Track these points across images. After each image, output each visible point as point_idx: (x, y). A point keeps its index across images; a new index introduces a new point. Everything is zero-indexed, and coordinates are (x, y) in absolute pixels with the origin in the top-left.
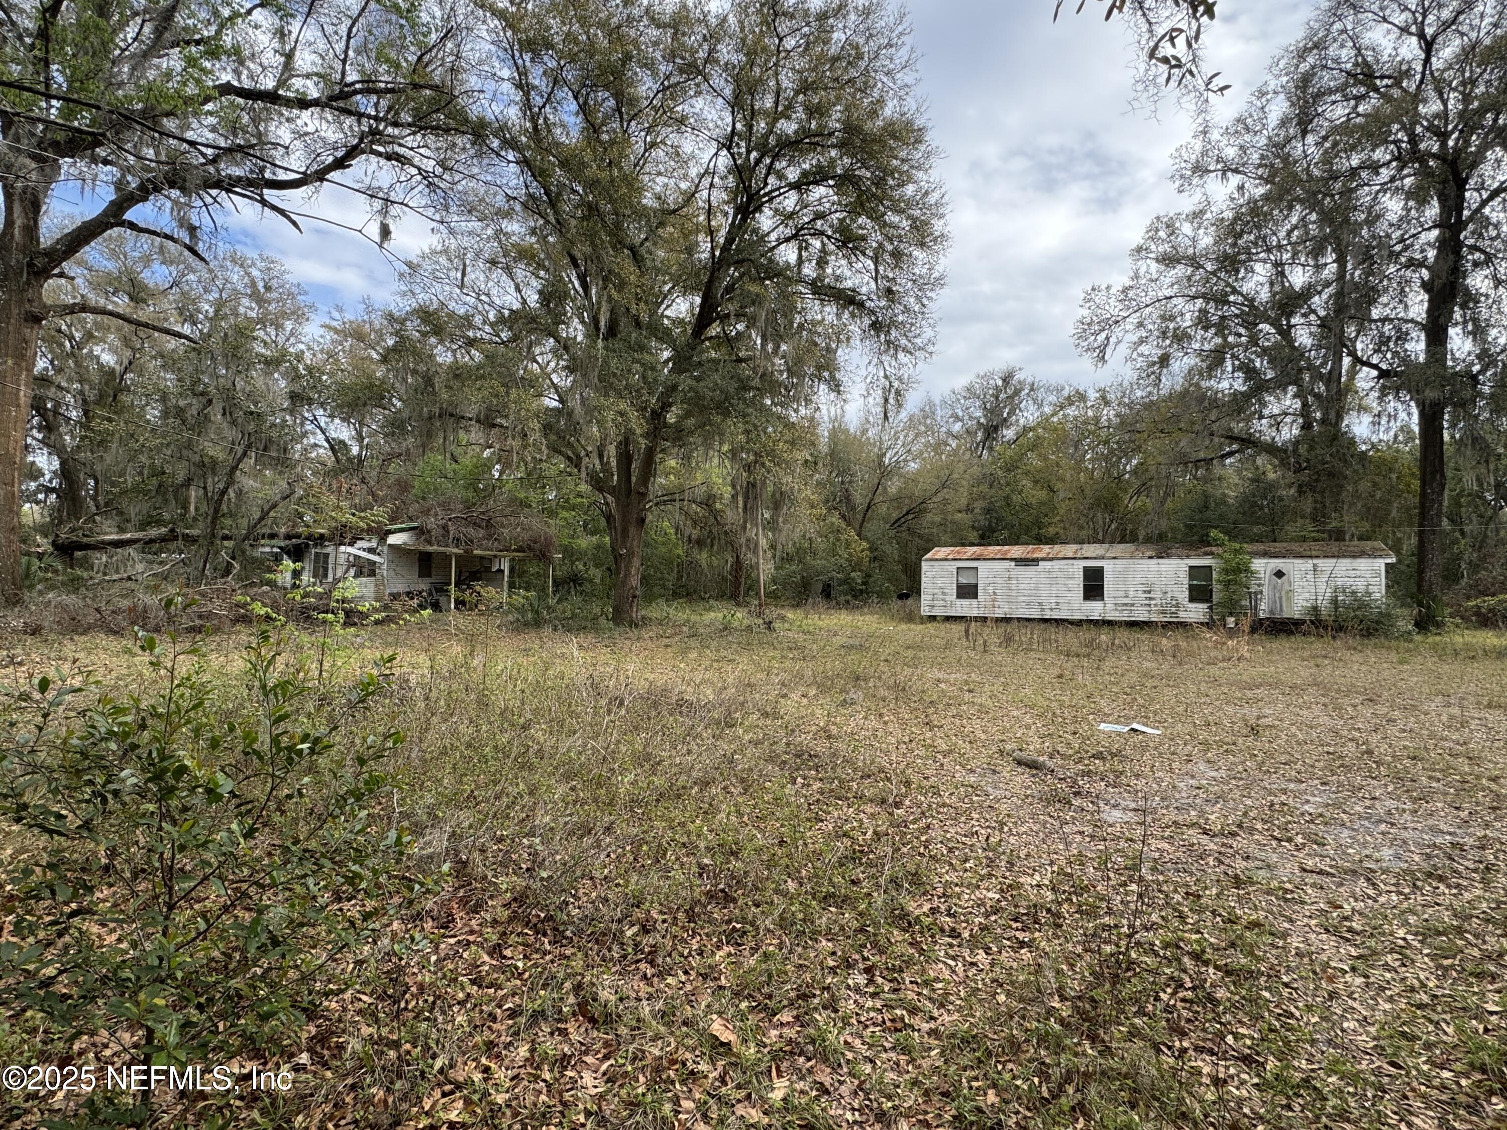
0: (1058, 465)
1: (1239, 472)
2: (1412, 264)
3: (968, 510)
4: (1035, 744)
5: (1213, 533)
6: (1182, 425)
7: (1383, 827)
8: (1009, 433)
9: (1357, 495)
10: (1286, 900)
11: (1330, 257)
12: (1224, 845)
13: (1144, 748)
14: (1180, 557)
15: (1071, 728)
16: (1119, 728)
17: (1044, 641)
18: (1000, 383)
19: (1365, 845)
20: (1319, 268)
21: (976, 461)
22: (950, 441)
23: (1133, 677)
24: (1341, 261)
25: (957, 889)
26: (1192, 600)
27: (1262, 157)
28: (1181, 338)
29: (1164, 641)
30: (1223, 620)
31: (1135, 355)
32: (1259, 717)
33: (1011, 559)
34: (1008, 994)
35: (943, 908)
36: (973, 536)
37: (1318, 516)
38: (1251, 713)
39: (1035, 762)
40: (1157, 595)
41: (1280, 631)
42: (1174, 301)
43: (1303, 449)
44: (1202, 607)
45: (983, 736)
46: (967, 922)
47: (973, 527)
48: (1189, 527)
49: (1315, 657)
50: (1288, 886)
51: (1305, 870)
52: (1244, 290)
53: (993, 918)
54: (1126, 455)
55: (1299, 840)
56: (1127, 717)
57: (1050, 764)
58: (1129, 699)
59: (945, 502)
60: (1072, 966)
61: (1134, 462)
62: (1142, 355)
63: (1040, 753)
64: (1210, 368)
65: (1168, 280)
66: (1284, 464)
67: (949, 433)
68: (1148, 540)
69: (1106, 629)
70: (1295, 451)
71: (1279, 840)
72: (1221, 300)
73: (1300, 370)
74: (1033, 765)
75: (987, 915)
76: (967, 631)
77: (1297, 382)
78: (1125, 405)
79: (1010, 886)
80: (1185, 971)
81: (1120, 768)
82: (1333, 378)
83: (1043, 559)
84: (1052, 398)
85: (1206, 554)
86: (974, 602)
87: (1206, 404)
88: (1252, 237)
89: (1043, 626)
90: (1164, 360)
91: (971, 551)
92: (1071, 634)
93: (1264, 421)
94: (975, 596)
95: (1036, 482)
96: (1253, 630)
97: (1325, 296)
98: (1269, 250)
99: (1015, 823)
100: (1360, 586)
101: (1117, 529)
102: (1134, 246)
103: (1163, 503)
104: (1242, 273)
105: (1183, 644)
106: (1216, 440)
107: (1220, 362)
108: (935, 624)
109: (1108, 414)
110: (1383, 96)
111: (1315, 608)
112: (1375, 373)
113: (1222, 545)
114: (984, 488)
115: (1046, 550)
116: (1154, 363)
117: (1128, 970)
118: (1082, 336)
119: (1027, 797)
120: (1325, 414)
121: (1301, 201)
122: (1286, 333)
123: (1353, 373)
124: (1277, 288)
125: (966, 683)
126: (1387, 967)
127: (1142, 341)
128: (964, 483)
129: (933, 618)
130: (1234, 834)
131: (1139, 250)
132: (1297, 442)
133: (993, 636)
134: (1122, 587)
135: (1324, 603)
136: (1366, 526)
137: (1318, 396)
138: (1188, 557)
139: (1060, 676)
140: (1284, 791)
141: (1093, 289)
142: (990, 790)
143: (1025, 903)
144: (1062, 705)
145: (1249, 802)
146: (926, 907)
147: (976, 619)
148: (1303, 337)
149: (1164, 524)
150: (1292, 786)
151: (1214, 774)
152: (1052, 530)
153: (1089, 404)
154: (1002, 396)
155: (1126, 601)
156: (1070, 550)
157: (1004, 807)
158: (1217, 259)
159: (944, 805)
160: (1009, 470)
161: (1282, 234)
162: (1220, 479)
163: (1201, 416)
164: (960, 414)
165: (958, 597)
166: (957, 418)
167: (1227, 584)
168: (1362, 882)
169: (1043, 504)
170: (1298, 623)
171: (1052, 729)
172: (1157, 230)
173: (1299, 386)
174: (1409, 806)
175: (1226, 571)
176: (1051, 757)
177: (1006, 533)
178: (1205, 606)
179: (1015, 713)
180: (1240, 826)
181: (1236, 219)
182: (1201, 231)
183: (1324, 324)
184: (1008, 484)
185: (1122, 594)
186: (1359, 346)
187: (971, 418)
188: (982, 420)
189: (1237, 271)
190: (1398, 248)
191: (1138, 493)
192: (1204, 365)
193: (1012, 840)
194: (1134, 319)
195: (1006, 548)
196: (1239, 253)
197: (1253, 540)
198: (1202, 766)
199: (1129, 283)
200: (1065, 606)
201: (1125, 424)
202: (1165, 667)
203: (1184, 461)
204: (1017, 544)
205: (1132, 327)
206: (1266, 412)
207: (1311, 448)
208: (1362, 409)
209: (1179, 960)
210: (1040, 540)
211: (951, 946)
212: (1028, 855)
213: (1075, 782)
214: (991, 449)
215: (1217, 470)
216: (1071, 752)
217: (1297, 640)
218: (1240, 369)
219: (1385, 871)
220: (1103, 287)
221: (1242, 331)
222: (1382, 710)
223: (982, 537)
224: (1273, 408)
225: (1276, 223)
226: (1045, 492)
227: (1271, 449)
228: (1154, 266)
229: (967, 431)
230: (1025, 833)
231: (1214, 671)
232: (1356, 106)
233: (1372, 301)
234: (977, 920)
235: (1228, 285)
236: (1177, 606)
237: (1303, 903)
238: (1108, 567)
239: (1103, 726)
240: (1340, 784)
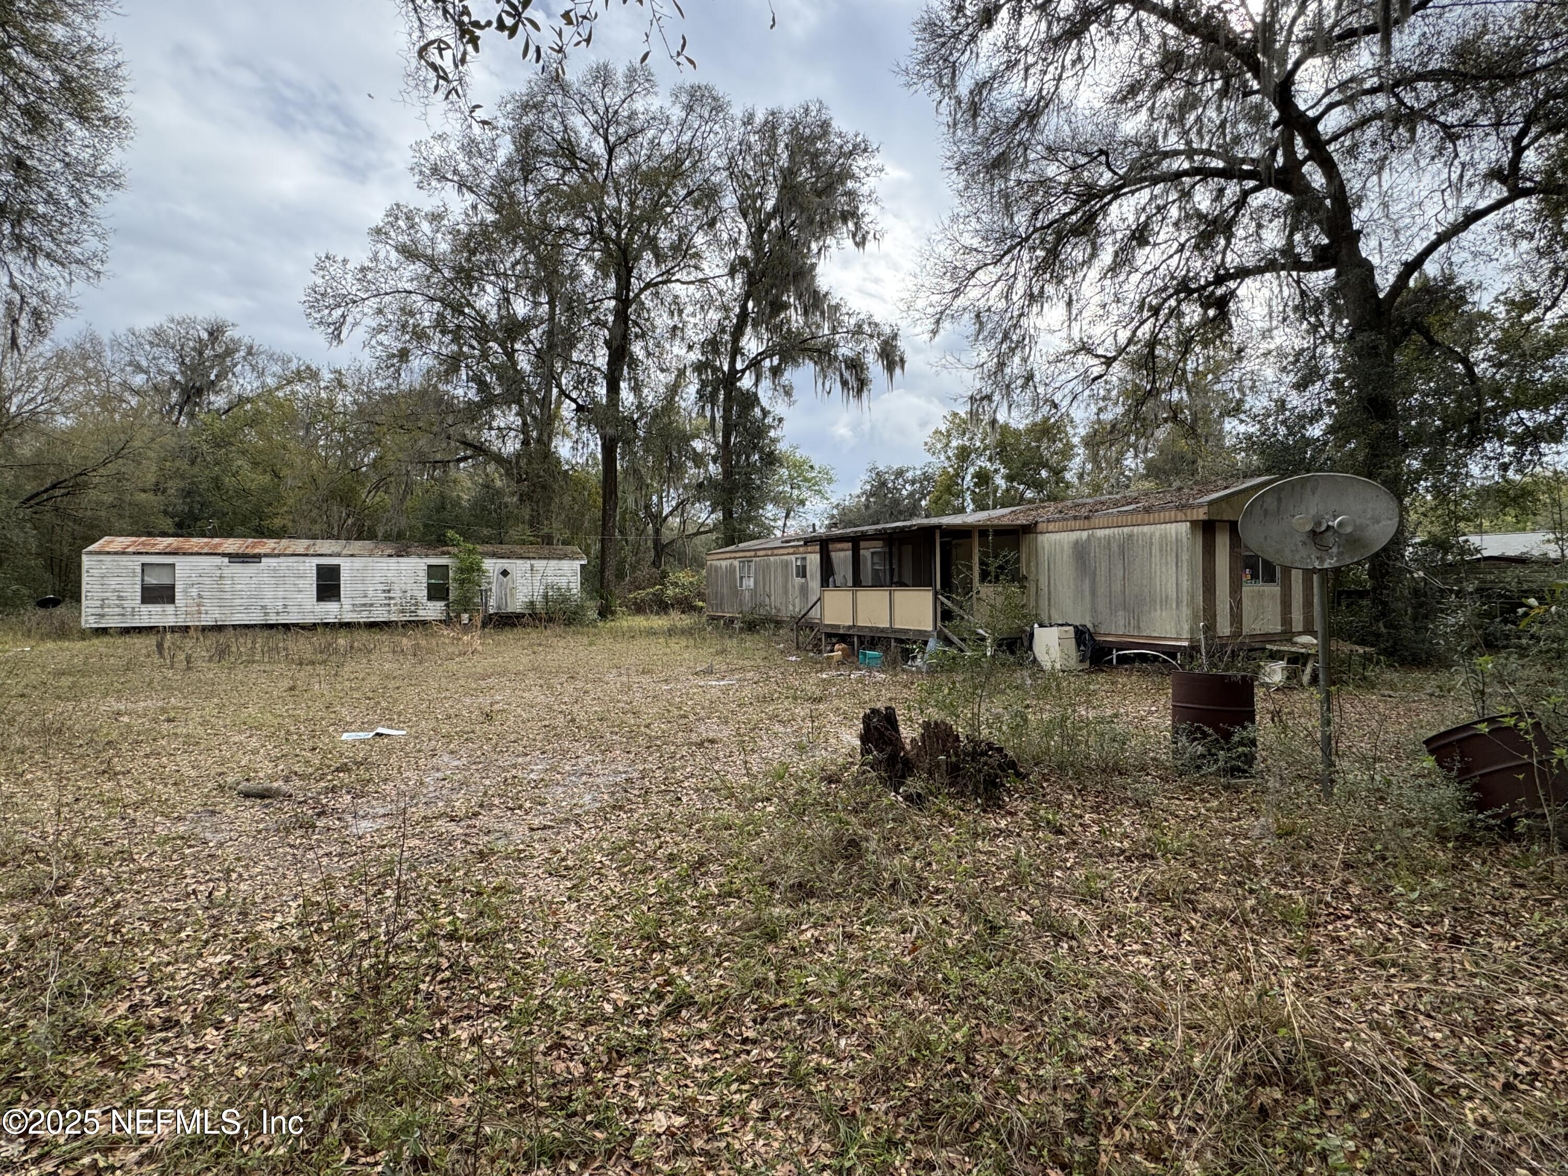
0: (284, 447)
1: (471, 477)
2: (597, 323)
3: (157, 489)
4: (267, 768)
5: (450, 533)
6: (421, 424)
7: (584, 778)
8: (219, 401)
9: (561, 506)
10: (520, 859)
11: (544, 299)
12: (469, 826)
13: (390, 752)
14: (419, 556)
15: (309, 744)
16: (362, 735)
17: (270, 650)
18: (205, 336)
19: (572, 797)
20: (537, 304)
21: (169, 428)
22: (127, 395)
23: (375, 681)
24: (551, 303)
25: (170, 968)
26: (430, 598)
27: (493, 186)
28: (420, 335)
29: (405, 641)
30: (458, 616)
31: (373, 342)
32: (492, 705)
33: (224, 555)
34: (251, 1063)
35: (149, 999)
36: (167, 523)
37: (534, 523)
38: (484, 701)
39: (267, 790)
40: (396, 594)
41: (505, 625)
42: (413, 296)
43: (523, 463)
44: (440, 605)
45: (193, 773)
46: (187, 1003)
47: (165, 513)
48: (426, 526)
49: (531, 645)
50: (521, 847)
51: (532, 830)
52: (477, 305)
53: (223, 985)
54: (364, 447)
55: (528, 805)
56: (370, 723)
57: (285, 788)
58: (372, 703)
59: (120, 477)
60: (327, 999)
61: (372, 455)
62: (381, 344)
63: (273, 779)
64: (447, 372)
65: (407, 274)
66: (508, 473)
67: (125, 385)
68: (387, 538)
69: (343, 632)
70: (517, 463)
71: (512, 809)
72: (458, 310)
73: (522, 391)
74: (263, 795)
75: (215, 985)
76: (160, 646)
77: (519, 402)
78: (363, 393)
79: (245, 939)
80: (441, 955)
81: (367, 776)
82: (544, 403)
83: (266, 555)
84: (276, 368)
85: (443, 553)
86: (170, 608)
87: (443, 407)
88: (484, 258)
89: (266, 633)
90: (404, 355)
91: (164, 542)
92: (302, 640)
93: (493, 433)
94: (171, 600)
95: (255, 464)
96: (484, 625)
97: (540, 331)
98: (498, 275)
99: (246, 867)
100: (563, 582)
101: (354, 524)
102: (373, 226)
103: (402, 501)
104: (475, 290)
105: (423, 643)
106: (453, 444)
107: (457, 369)
108: (106, 639)
109: (344, 399)
110: (582, 176)
111: (532, 603)
112: (574, 406)
113: (457, 545)
114: (184, 464)
115: (270, 544)
116: (394, 356)
117: (387, 976)
118: (314, 306)
119: (260, 832)
120: (540, 434)
121: (523, 240)
122: (510, 354)
123: (559, 404)
124: (504, 312)
125: (163, 710)
126: (592, 888)
127: (381, 329)
128: (151, 454)
129: (102, 632)
130: (476, 815)
131: (378, 231)
132: (518, 456)
133: (200, 649)
134: (360, 587)
135: (538, 599)
136: (567, 534)
137: (534, 417)
138: (427, 556)
139: (292, 689)
140: (514, 766)
141: (327, 257)
142: (208, 835)
143: (264, 953)
144: (296, 720)
145: (487, 782)
146: (122, 1009)
147: (173, 629)
148: (524, 363)
149: (403, 522)
150: (520, 760)
151: (456, 763)
152: (278, 522)
153: (322, 384)
154: (208, 353)
155: (364, 601)
156: (300, 545)
157: (230, 851)
158: (453, 268)
159: (140, 871)
160: (218, 446)
161: (508, 265)
162: (454, 482)
163: (440, 418)
164: (144, 364)
165: (144, 601)
166: (138, 368)
167: (462, 582)
168: (573, 827)
169: (265, 490)
170: (519, 616)
171: (286, 749)
172: (397, 219)
173: (521, 406)
174: (600, 758)
175: (461, 570)
176: (287, 780)
177: (215, 522)
178: (443, 603)
179: (236, 739)
180: (481, 806)
181: (471, 235)
182: (439, 235)
183: (539, 354)
184: (217, 463)
185: (361, 594)
186: (564, 381)
187: (160, 371)
188: (178, 378)
189: (471, 287)
190: (590, 306)
191: (377, 488)
192: (442, 368)
193: (243, 887)
194: (373, 303)
195: (216, 540)
196: (472, 269)
197: (485, 541)
198: (446, 758)
199: (367, 264)
200: (295, 609)
201: (364, 413)
202: (407, 666)
203: (423, 461)
204: (230, 535)
205: (371, 312)
206: (495, 424)
207: (529, 463)
208: (565, 434)
209: (434, 947)
210: (262, 533)
211: (165, 1041)
212: (266, 898)
213: (318, 802)
214: (192, 416)
215: (453, 473)
216: (310, 770)
217: (518, 631)
218: (473, 380)
219: (587, 813)
220: (339, 258)
221: (475, 343)
222: (580, 685)
223: (179, 525)
224: (499, 422)
225: (503, 252)
226: (268, 477)
227: (498, 459)
228: (394, 255)
229: (155, 387)
230: (261, 873)
231: (452, 666)
232: (563, 176)
233: (572, 346)
234: (201, 997)
235: (463, 296)
236: (416, 604)
237: (532, 857)
238: (346, 566)
239: (345, 736)
240: (555, 751)
